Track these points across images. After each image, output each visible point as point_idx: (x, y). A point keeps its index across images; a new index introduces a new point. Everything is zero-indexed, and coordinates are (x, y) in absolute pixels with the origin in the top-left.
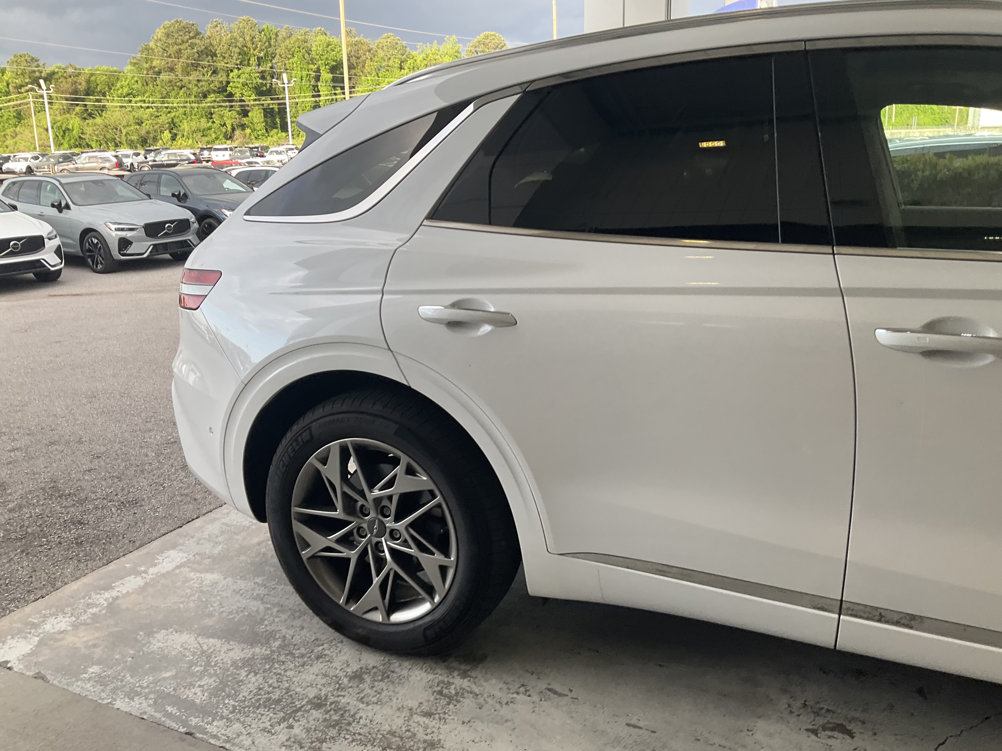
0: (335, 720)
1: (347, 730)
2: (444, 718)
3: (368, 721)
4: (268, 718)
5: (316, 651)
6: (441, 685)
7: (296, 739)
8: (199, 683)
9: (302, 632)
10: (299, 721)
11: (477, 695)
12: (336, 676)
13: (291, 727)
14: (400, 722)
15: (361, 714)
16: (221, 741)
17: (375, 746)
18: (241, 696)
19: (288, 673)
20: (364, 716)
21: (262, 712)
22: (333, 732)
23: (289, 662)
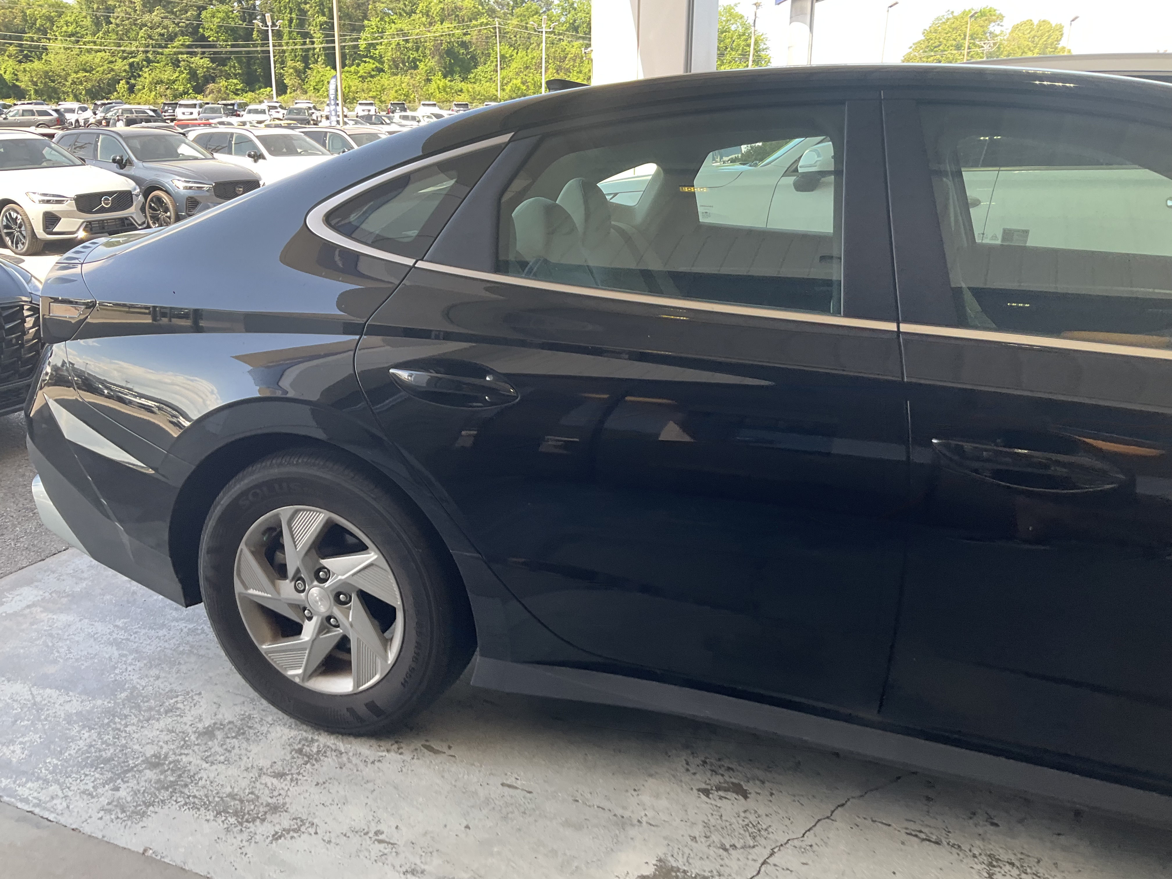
0: (171, 781)
1: (182, 792)
2: (297, 779)
3: (208, 782)
4: (93, 779)
5: (167, 704)
6: (303, 742)
7: (119, 803)
8: (21, 739)
9: (157, 682)
10: (127, 782)
11: (341, 754)
12: (183, 733)
13: (117, 789)
14: (244, 783)
15: (203, 774)
16: (31, 804)
17: (208, 810)
18: (66, 754)
19: (127, 729)
20: (205, 777)
21: (88, 773)
22: (164, 795)
23: (133, 716)
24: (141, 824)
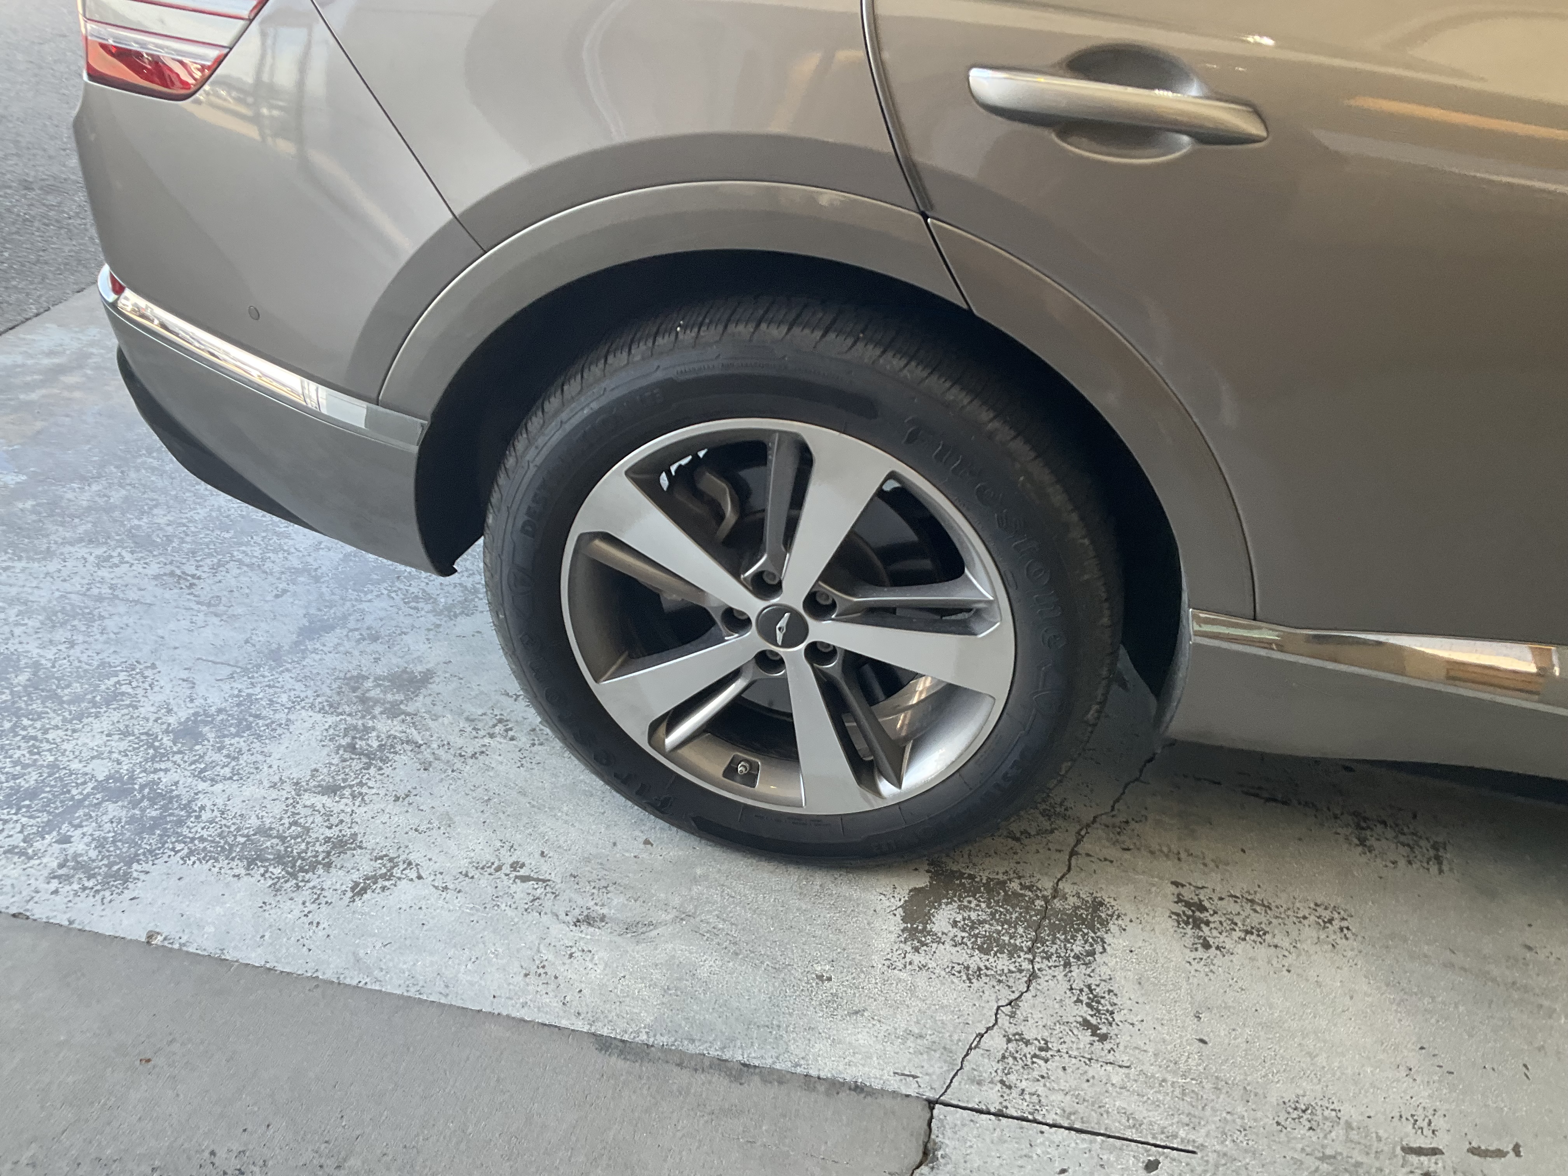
0: (152, 818)
1: (179, 834)
2: (360, 794)
3: (216, 813)
4: (19, 827)
5: (103, 687)
6: (352, 733)
7: (78, 862)
9: (72, 652)
10: (80, 826)
11: (420, 746)
12: (146, 734)
13: (65, 840)
14: (278, 809)
15: (202, 800)
17: (233, 859)
19: (50, 736)
20: (209, 805)
22: (151, 841)
23: (52, 715)
24: (128, 894)
